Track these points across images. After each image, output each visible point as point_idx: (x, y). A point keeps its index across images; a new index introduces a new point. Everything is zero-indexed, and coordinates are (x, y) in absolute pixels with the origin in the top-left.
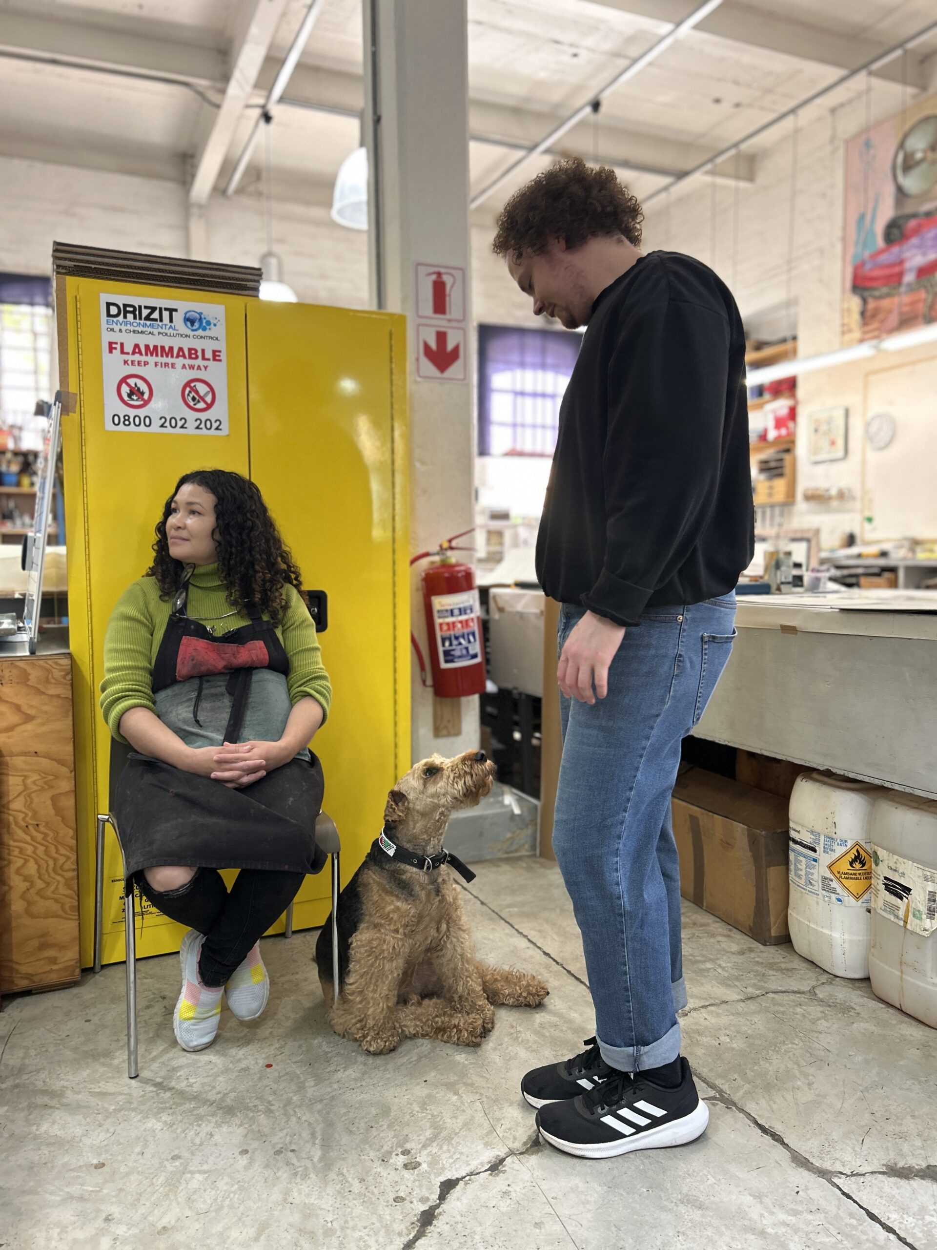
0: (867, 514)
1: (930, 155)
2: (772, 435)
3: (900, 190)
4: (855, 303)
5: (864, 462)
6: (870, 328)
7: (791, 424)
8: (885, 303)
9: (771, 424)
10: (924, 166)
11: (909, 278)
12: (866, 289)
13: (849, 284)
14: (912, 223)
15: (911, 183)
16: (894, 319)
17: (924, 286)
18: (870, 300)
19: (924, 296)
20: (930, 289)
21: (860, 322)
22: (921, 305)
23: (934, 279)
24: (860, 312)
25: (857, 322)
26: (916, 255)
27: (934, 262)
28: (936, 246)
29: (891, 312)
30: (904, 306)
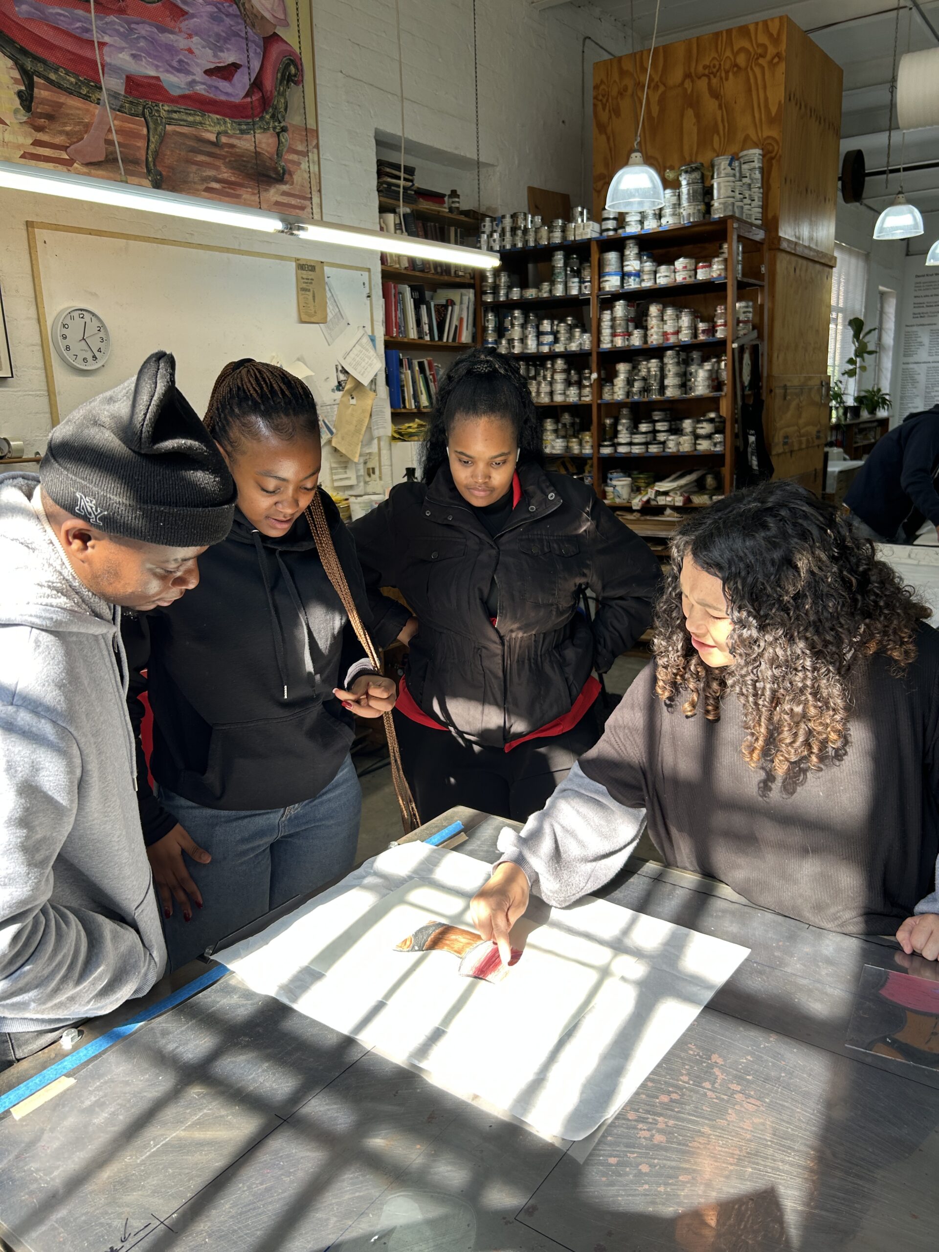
4: (5, 69)
8: (75, 103)
11: (114, 83)
16: (93, 144)
17: (144, 115)
18: (36, 79)
19: (145, 131)
20: (151, 125)
21: (23, 117)
22: (142, 144)
23: (158, 111)
24: (20, 94)
25: (16, 111)
26: (122, 49)
27: (153, 81)
28: (155, 57)
29: (87, 127)
30: (111, 130)
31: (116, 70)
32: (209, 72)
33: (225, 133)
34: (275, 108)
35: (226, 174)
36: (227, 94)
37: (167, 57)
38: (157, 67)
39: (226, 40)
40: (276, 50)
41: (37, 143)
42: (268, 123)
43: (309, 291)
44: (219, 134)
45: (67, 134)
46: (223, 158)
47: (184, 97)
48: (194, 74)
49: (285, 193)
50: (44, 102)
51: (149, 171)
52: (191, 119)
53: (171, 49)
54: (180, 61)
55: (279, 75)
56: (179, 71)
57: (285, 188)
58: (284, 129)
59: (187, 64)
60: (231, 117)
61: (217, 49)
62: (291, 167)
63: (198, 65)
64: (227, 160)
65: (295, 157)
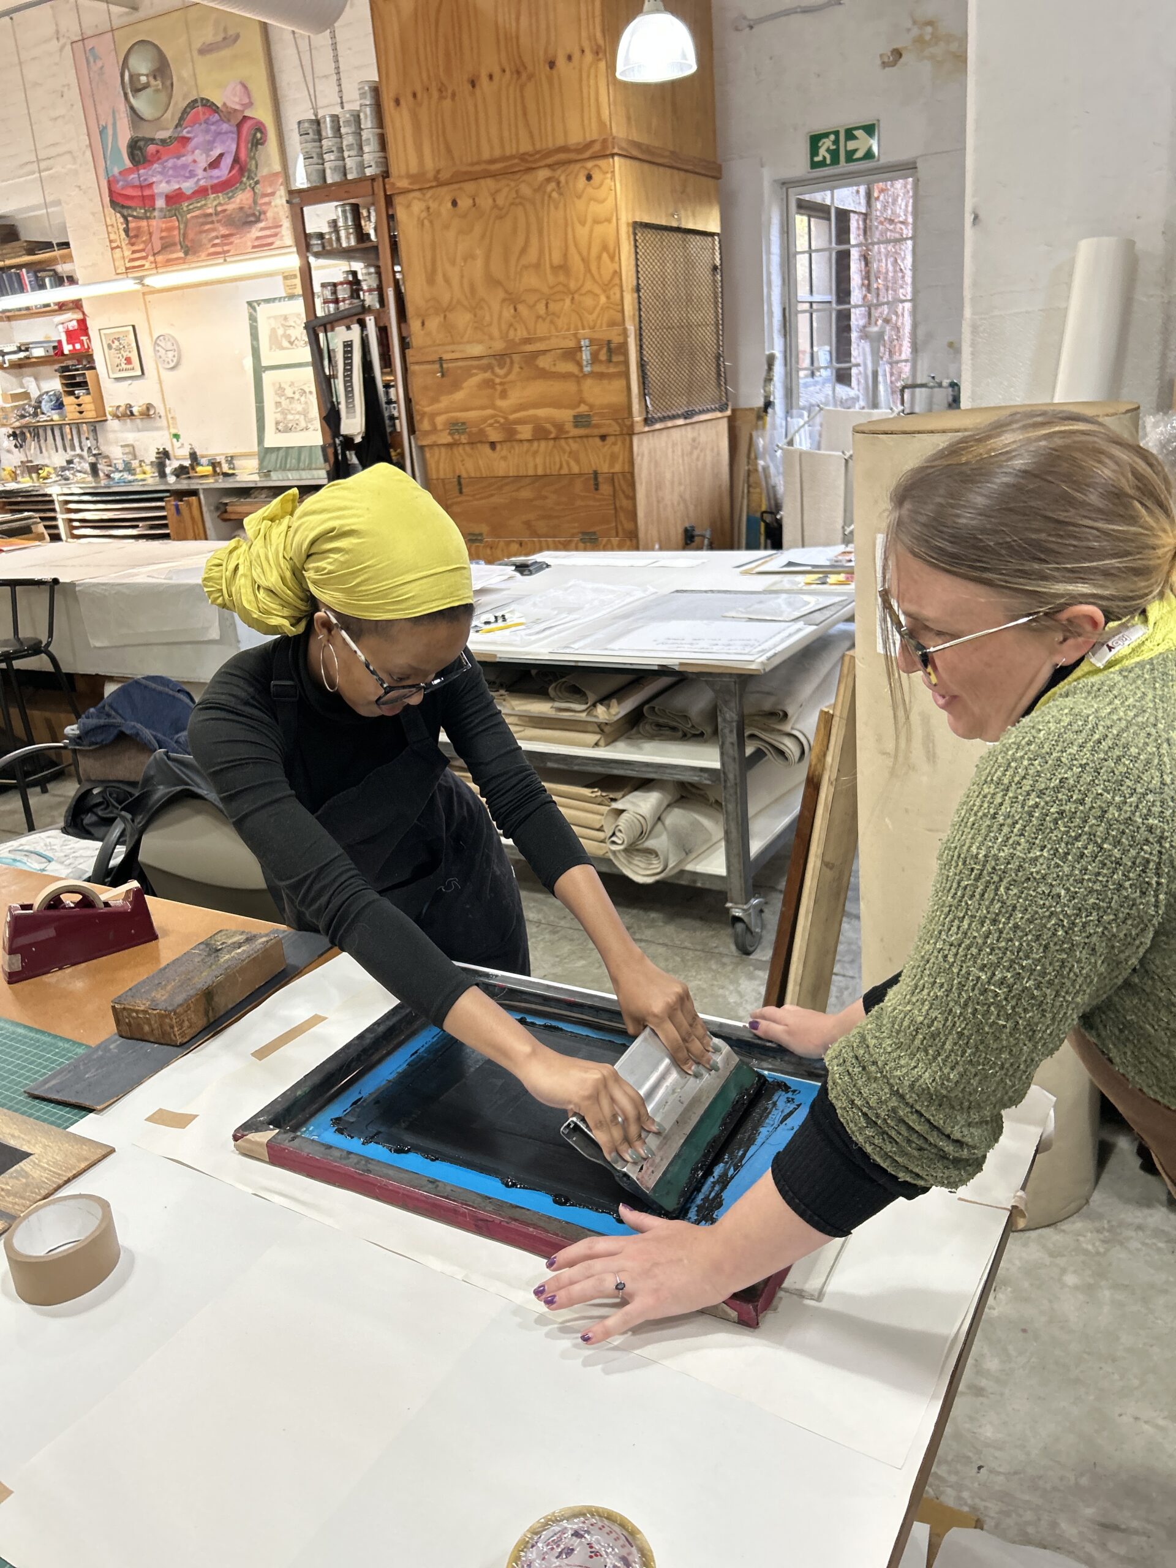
0: (173, 431)
1: (153, 82)
2: (67, 348)
3: (132, 108)
4: (117, 219)
5: (160, 382)
6: (135, 248)
7: (84, 338)
8: (145, 225)
9: (64, 338)
10: (148, 90)
11: (160, 203)
12: (123, 207)
13: (107, 200)
14: (151, 148)
15: (140, 103)
17: (176, 215)
18: (130, 219)
19: (177, 224)
20: (180, 219)
21: (127, 241)
22: (176, 232)
23: (183, 209)
24: (124, 230)
25: (124, 239)
26: (161, 182)
27: (179, 192)
29: (151, 234)
30: (162, 231)
31: (160, 194)
32: (206, 169)
33: (220, 204)
34: (250, 171)
35: (224, 231)
36: (218, 177)
37: (183, 173)
38: (178, 182)
39: (214, 141)
41: (134, 252)
42: (246, 184)
44: (216, 207)
45: (144, 242)
46: (218, 221)
47: (195, 193)
48: (197, 176)
49: (262, 229)
50: (134, 229)
51: (181, 247)
52: (199, 205)
53: (184, 166)
54: (190, 171)
55: (249, 146)
56: (189, 178)
57: (262, 225)
58: (257, 183)
59: (194, 171)
60: (222, 191)
61: (207, 151)
62: (264, 208)
63: (199, 168)
64: (223, 222)
65: (266, 200)
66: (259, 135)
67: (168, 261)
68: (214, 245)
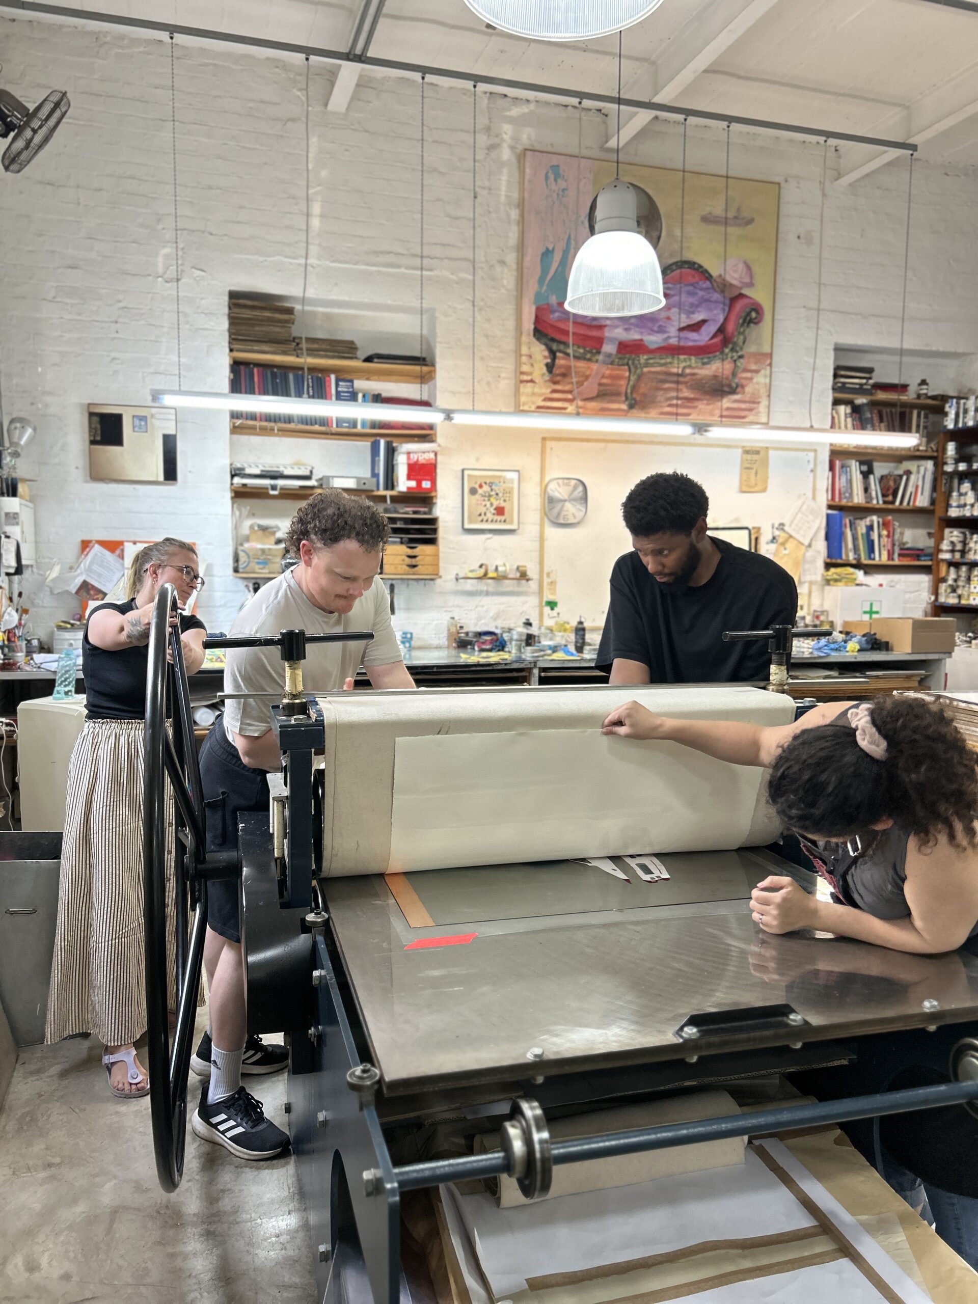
0: (548, 597)
2: (405, 485)
4: (539, 351)
5: (542, 539)
6: (559, 387)
8: (581, 364)
12: (553, 340)
13: (528, 325)
16: (591, 387)
17: (628, 364)
18: (558, 354)
19: (627, 374)
20: (633, 370)
21: (547, 377)
22: (623, 382)
23: (639, 360)
24: (547, 365)
25: (543, 375)
26: (617, 327)
27: (638, 342)
28: (641, 327)
29: (587, 377)
30: (603, 377)
32: (681, 329)
33: (690, 367)
34: (735, 344)
35: (686, 393)
37: (650, 325)
40: (739, 306)
41: (554, 391)
42: (727, 355)
43: (752, 469)
44: (684, 368)
46: (686, 383)
47: (659, 348)
48: (669, 332)
49: (736, 401)
50: (561, 367)
51: (627, 398)
52: (663, 361)
53: (653, 320)
54: (660, 327)
55: (741, 321)
56: (658, 332)
57: (736, 397)
58: (741, 357)
59: (665, 327)
60: (696, 355)
61: (689, 313)
62: (744, 382)
63: (673, 326)
64: (689, 384)
65: (748, 375)
66: (754, 315)
67: (603, 410)
68: (670, 405)
